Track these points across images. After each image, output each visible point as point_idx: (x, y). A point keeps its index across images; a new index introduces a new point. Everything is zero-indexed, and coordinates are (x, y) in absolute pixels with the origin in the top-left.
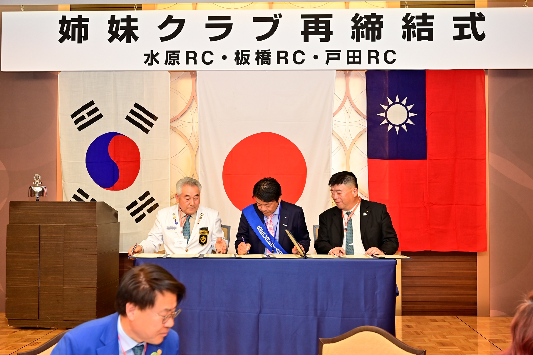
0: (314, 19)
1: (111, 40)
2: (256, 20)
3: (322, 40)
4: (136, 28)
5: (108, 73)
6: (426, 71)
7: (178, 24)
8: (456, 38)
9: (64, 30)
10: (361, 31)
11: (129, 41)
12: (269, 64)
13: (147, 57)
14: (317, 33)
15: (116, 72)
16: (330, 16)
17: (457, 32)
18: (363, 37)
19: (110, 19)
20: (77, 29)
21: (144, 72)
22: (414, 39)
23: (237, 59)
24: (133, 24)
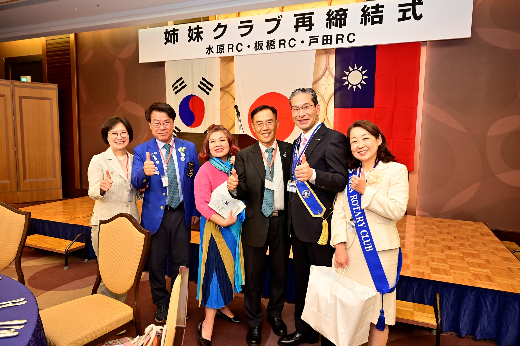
0: (302, 17)
1: (189, 41)
2: (267, 20)
3: (307, 30)
4: (202, 32)
5: (189, 60)
6: (377, 46)
7: (224, 28)
8: (399, 20)
9: (167, 38)
10: (333, 22)
11: (198, 41)
12: (274, 49)
13: (207, 49)
14: (304, 25)
15: (193, 60)
16: (313, 13)
17: (401, 15)
18: (333, 25)
19: (189, 29)
20: (173, 36)
21: (207, 59)
22: (368, 24)
23: (256, 47)
24: (200, 30)
